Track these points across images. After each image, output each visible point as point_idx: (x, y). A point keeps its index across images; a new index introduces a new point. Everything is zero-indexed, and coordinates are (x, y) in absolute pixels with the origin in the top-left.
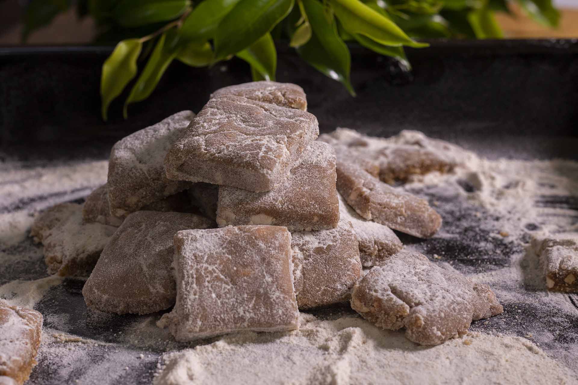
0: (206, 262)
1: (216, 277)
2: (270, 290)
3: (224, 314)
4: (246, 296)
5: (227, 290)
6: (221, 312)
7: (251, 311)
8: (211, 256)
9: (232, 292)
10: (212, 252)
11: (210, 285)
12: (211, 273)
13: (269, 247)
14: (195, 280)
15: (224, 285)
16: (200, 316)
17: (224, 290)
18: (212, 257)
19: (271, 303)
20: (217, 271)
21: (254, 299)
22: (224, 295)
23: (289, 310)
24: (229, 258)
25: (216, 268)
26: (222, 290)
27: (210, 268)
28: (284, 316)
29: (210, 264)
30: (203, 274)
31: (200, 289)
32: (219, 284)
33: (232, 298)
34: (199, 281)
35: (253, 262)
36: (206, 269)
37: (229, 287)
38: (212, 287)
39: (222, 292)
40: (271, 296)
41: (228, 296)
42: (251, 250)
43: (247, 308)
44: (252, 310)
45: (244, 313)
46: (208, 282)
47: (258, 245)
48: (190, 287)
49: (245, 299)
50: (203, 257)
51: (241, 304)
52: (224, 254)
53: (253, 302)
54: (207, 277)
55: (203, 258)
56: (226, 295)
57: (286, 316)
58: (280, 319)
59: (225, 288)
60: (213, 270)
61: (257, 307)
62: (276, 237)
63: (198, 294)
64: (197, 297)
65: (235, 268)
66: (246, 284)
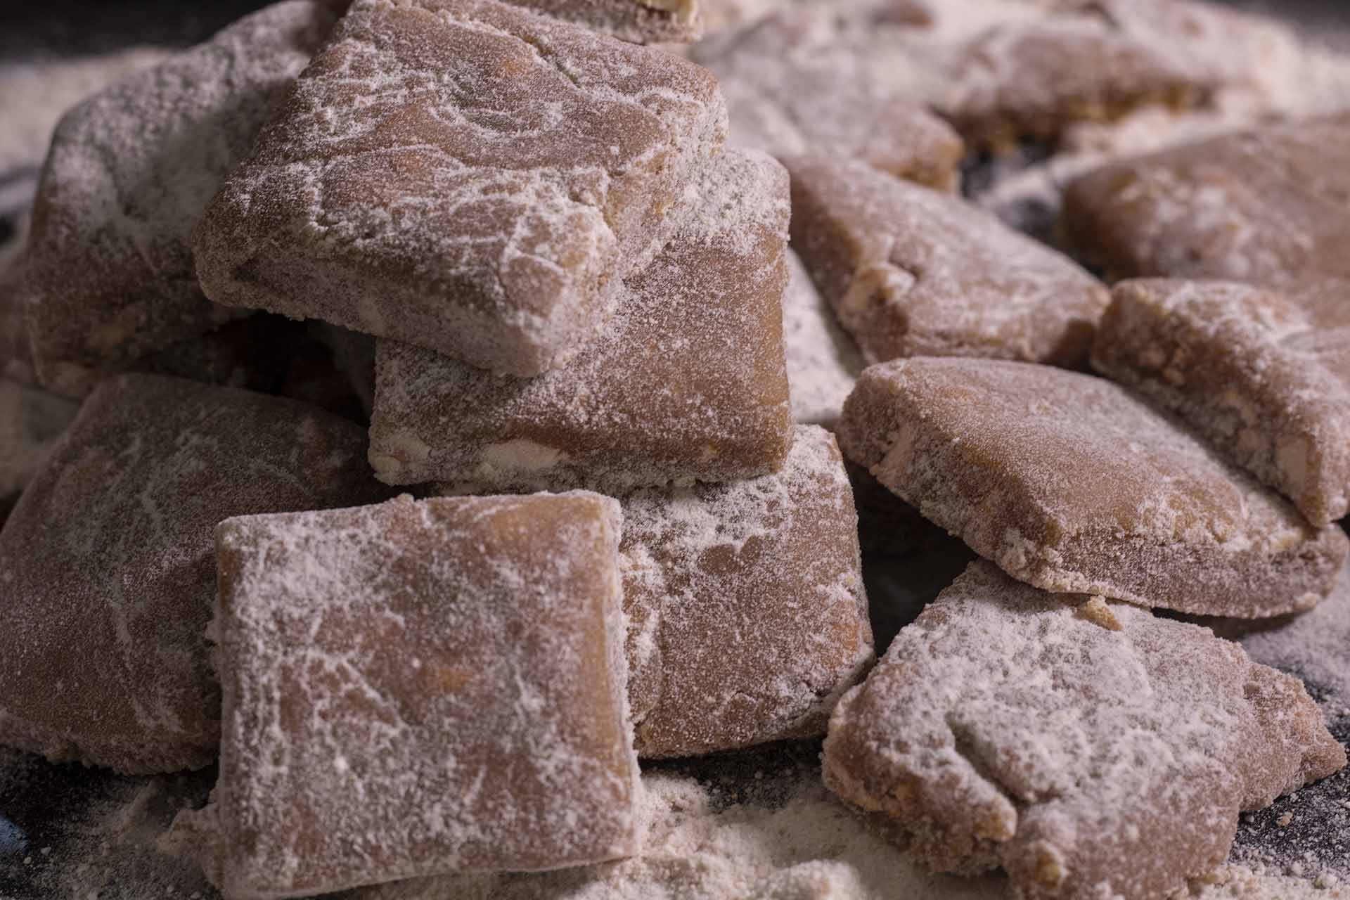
0: (318, 640)
1: (351, 696)
2: (537, 743)
3: (378, 829)
4: (451, 763)
5: (388, 744)
6: (366, 822)
7: (470, 818)
8: (334, 618)
9: (406, 751)
10: (338, 603)
11: (329, 726)
12: (332, 682)
13: (537, 581)
14: (276, 709)
15: (376, 724)
16: (293, 838)
17: (378, 743)
18: (339, 624)
19: (540, 789)
20: (354, 674)
21: (481, 775)
22: (377, 762)
23: (602, 810)
24: (395, 625)
25: (351, 662)
26: (372, 743)
27: (330, 665)
28: (586, 832)
29: (329, 651)
30: (304, 686)
31: (293, 742)
32: (359, 721)
33: (403, 771)
34: (291, 715)
35: (481, 638)
36: (317, 666)
37: (394, 732)
38: (334, 733)
39: (371, 749)
40: (540, 763)
41: (391, 763)
42: (472, 596)
43: (455, 807)
44: (474, 813)
45: (447, 824)
46: (324, 715)
47: (497, 575)
48: (262, 733)
49: (450, 774)
50: (304, 623)
51: (434, 792)
52: (379, 608)
53: (477, 786)
54: (320, 696)
55: (308, 626)
56: (383, 762)
57: (592, 830)
58: (571, 842)
59: (381, 735)
60: (340, 669)
61: (490, 804)
62: (561, 543)
63: (287, 759)
64: (284, 769)
65: (416, 663)
66: (452, 720)
